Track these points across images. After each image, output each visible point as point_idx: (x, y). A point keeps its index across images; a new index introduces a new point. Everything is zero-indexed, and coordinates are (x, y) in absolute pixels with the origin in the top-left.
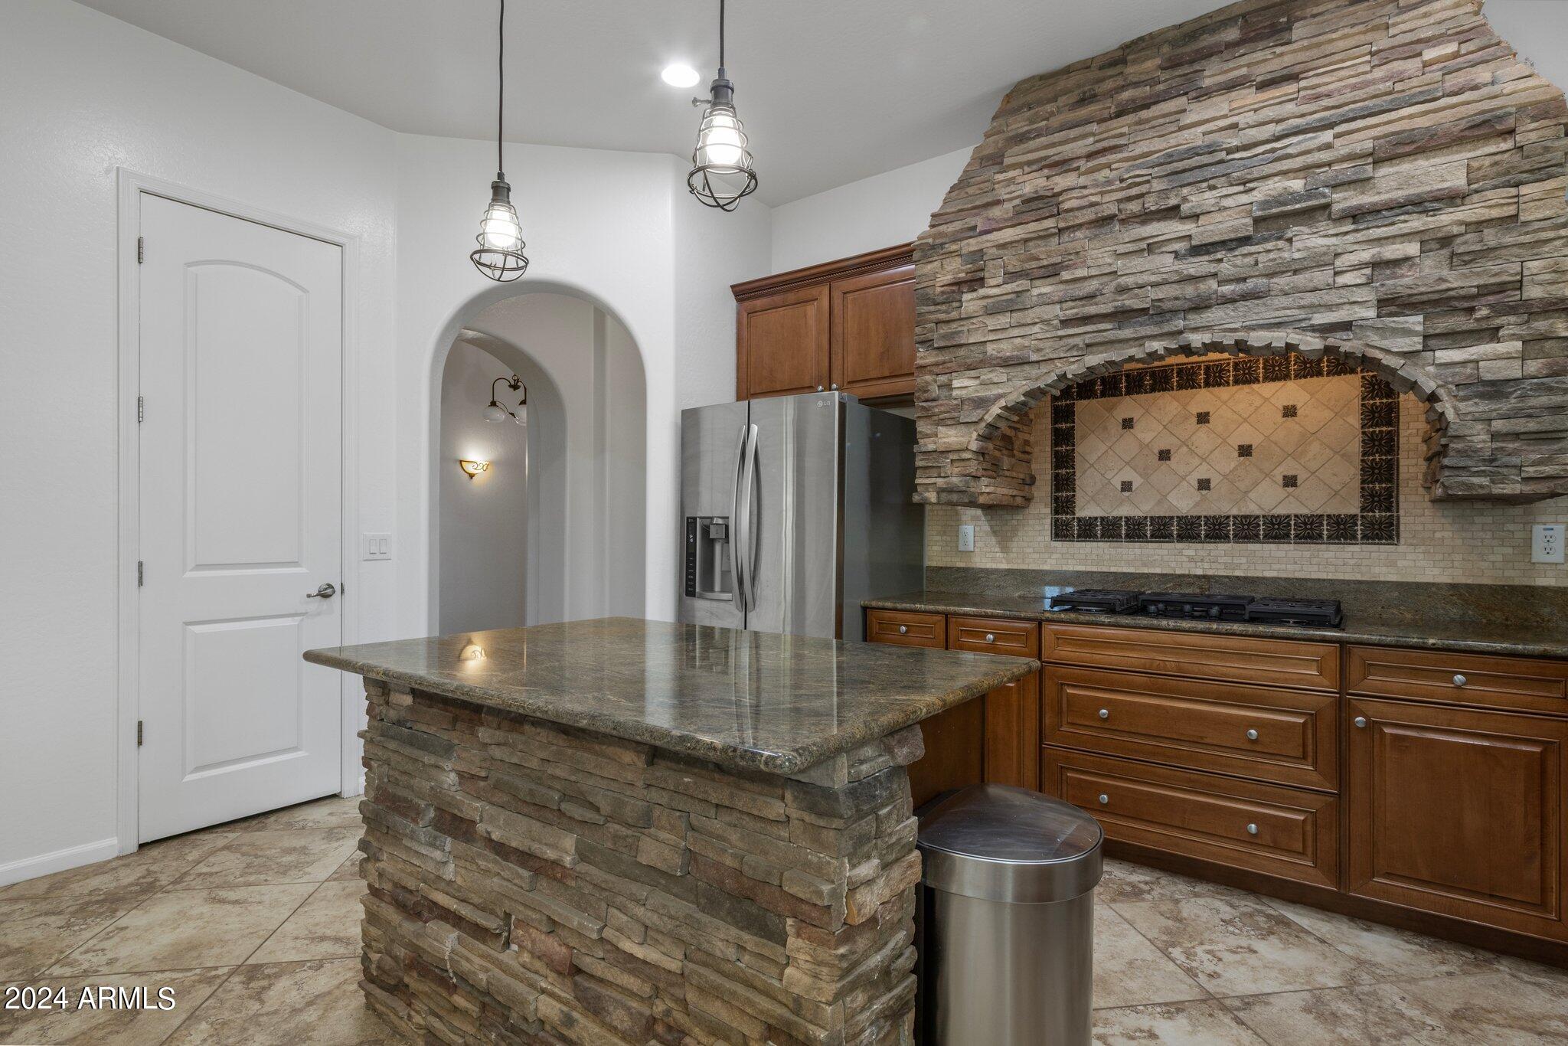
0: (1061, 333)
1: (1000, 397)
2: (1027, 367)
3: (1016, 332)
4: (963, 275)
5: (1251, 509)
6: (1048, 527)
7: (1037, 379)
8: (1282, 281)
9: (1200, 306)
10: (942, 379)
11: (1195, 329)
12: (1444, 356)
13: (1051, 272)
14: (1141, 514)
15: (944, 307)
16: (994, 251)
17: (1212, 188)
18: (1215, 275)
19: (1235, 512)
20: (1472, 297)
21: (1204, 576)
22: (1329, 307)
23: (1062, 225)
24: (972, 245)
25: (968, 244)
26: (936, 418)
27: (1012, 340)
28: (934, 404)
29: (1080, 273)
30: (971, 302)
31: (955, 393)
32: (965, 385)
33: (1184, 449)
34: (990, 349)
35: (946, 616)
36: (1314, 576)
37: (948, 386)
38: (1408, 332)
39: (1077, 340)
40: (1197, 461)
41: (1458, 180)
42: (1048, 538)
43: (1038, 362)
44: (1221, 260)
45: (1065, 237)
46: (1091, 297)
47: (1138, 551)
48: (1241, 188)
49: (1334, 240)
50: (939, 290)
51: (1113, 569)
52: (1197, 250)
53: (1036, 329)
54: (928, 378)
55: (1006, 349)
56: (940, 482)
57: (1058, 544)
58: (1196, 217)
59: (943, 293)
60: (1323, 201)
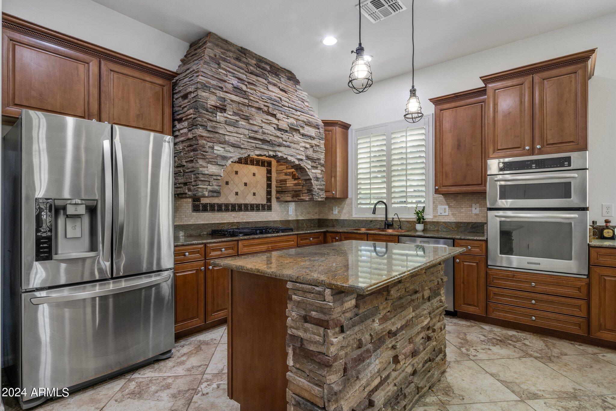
0: (249, 140)
1: (231, 157)
2: (239, 149)
3: (235, 135)
4: (219, 105)
5: (247, 202)
6: (191, 207)
7: (242, 154)
8: (292, 145)
9: (279, 146)
10: (211, 144)
11: (279, 151)
12: (313, 171)
13: (247, 119)
14: (221, 203)
15: (210, 114)
16: (229, 101)
17: (282, 114)
18: (282, 138)
19: (243, 203)
20: (315, 160)
21: (238, 222)
22: (299, 154)
23: (250, 104)
24: (222, 94)
25: (219, 93)
26: (208, 160)
27: (235, 137)
28: (207, 154)
29: (255, 123)
30: (220, 116)
31: (215, 152)
32: (219, 149)
33: (232, 182)
34: (227, 138)
35: (205, 245)
36: (259, 220)
37: (212, 148)
38: (309, 164)
39: (254, 145)
40: (235, 186)
41: (314, 135)
42: (191, 211)
43: (242, 148)
44: (282, 134)
45: (249, 108)
46: (256, 132)
47: (220, 215)
48: (286, 117)
49: (300, 139)
50: (209, 106)
51: (213, 222)
52: (279, 129)
53: (242, 136)
54: (204, 142)
55: (232, 140)
56: (210, 188)
57: (195, 214)
58: (278, 120)
59: (211, 108)
60: (298, 128)
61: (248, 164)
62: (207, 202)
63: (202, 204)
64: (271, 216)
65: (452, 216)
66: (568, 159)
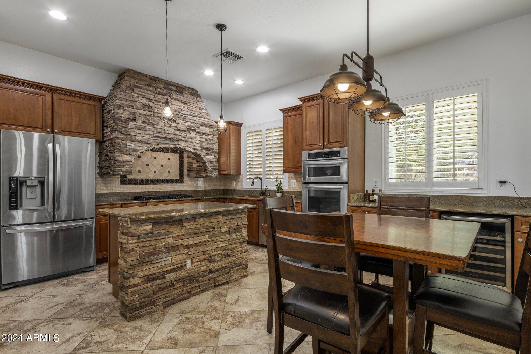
0: (154, 138)
1: (140, 150)
2: (146, 144)
3: (143, 135)
4: (130, 117)
5: (163, 177)
6: (120, 181)
7: (149, 147)
8: (190, 140)
9: (179, 140)
10: (124, 142)
11: (178, 145)
12: (208, 157)
13: (152, 124)
14: (143, 178)
15: (124, 123)
16: (138, 114)
17: (181, 120)
18: (181, 136)
19: (160, 178)
20: (210, 149)
21: (156, 191)
22: (196, 146)
23: (154, 115)
24: (133, 110)
25: (131, 110)
26: (122, 152)
27: (143, 137)
28: (122, 148)
29: (158, 127)
30: (131, 124)
31: (128, 147)
32: (130, 145)
33: (151, 164)
34: (137, 138)
35: (121, 205)
36: (173, 190)
37: (126, 144)
38: (204, 152)
39: (158, 141)
40: (154, 167)
41: (208, 132)
42: (120, 184)
43: (149, 144)
44: (181, 133)
45: (154, 118)
46: (160, 133)
47: (142, 187)
48: (185, 122)
49: (195, 135)
50: (123, 118)
51: (136, 191)
52: (178, 130)
53: (148, 136)
54: (120, 141)
55: (141, 139)
56: (123, 169)
57: (122, 185)
58: (178, 124)
59: (124, 120)
60: (194, 129)
61: (164, 152)
62: (132, 178)
63: (128, 179)
64: (183, 187)
65: (298, 187)
66: (339, 152)
